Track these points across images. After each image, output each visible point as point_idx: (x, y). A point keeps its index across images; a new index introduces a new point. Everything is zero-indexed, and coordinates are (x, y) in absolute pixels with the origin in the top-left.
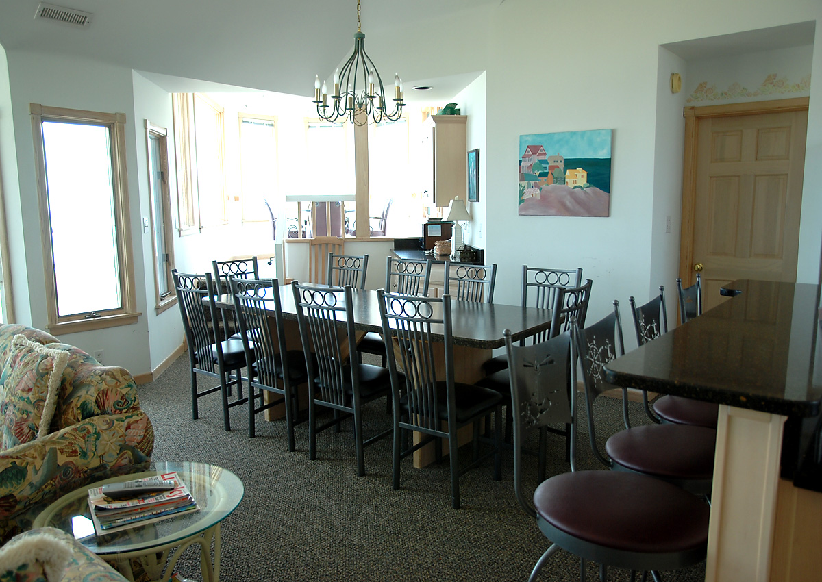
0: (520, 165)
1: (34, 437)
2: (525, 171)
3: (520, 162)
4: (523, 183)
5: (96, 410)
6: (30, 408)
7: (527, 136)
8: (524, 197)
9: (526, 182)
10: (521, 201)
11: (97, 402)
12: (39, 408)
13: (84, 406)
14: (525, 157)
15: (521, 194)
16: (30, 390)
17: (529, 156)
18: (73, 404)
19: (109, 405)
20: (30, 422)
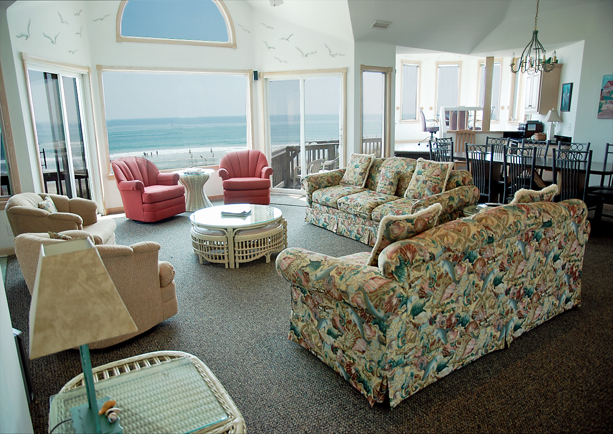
0: (602, 91)
1: (441, 192)
2: (604, 95)
3: (602, 90)
4: (602, 102)
5: (462, 184)
6: (439, 182)
7: (608, 75)
8: (602, 109)
9: (605, 101)
10: (599, 111)
11: (463, 181)
12: (443, 182)
13: (457, 182)
14: (606, 87)
15: (600, 107)
16: (438, 175)
17: (608, 87)
18: (452, 182)
19: (466, 182)
20: (439, 187)
